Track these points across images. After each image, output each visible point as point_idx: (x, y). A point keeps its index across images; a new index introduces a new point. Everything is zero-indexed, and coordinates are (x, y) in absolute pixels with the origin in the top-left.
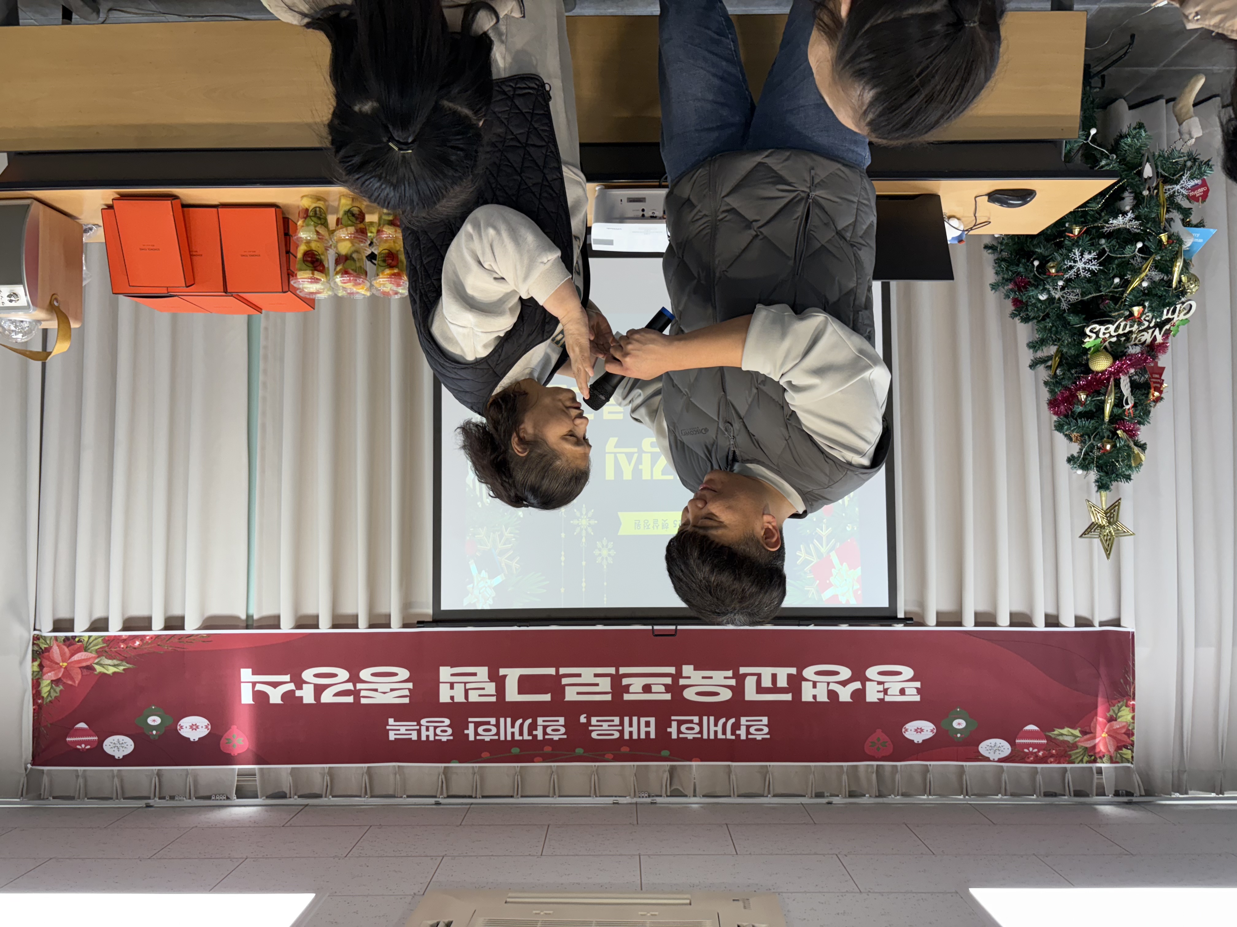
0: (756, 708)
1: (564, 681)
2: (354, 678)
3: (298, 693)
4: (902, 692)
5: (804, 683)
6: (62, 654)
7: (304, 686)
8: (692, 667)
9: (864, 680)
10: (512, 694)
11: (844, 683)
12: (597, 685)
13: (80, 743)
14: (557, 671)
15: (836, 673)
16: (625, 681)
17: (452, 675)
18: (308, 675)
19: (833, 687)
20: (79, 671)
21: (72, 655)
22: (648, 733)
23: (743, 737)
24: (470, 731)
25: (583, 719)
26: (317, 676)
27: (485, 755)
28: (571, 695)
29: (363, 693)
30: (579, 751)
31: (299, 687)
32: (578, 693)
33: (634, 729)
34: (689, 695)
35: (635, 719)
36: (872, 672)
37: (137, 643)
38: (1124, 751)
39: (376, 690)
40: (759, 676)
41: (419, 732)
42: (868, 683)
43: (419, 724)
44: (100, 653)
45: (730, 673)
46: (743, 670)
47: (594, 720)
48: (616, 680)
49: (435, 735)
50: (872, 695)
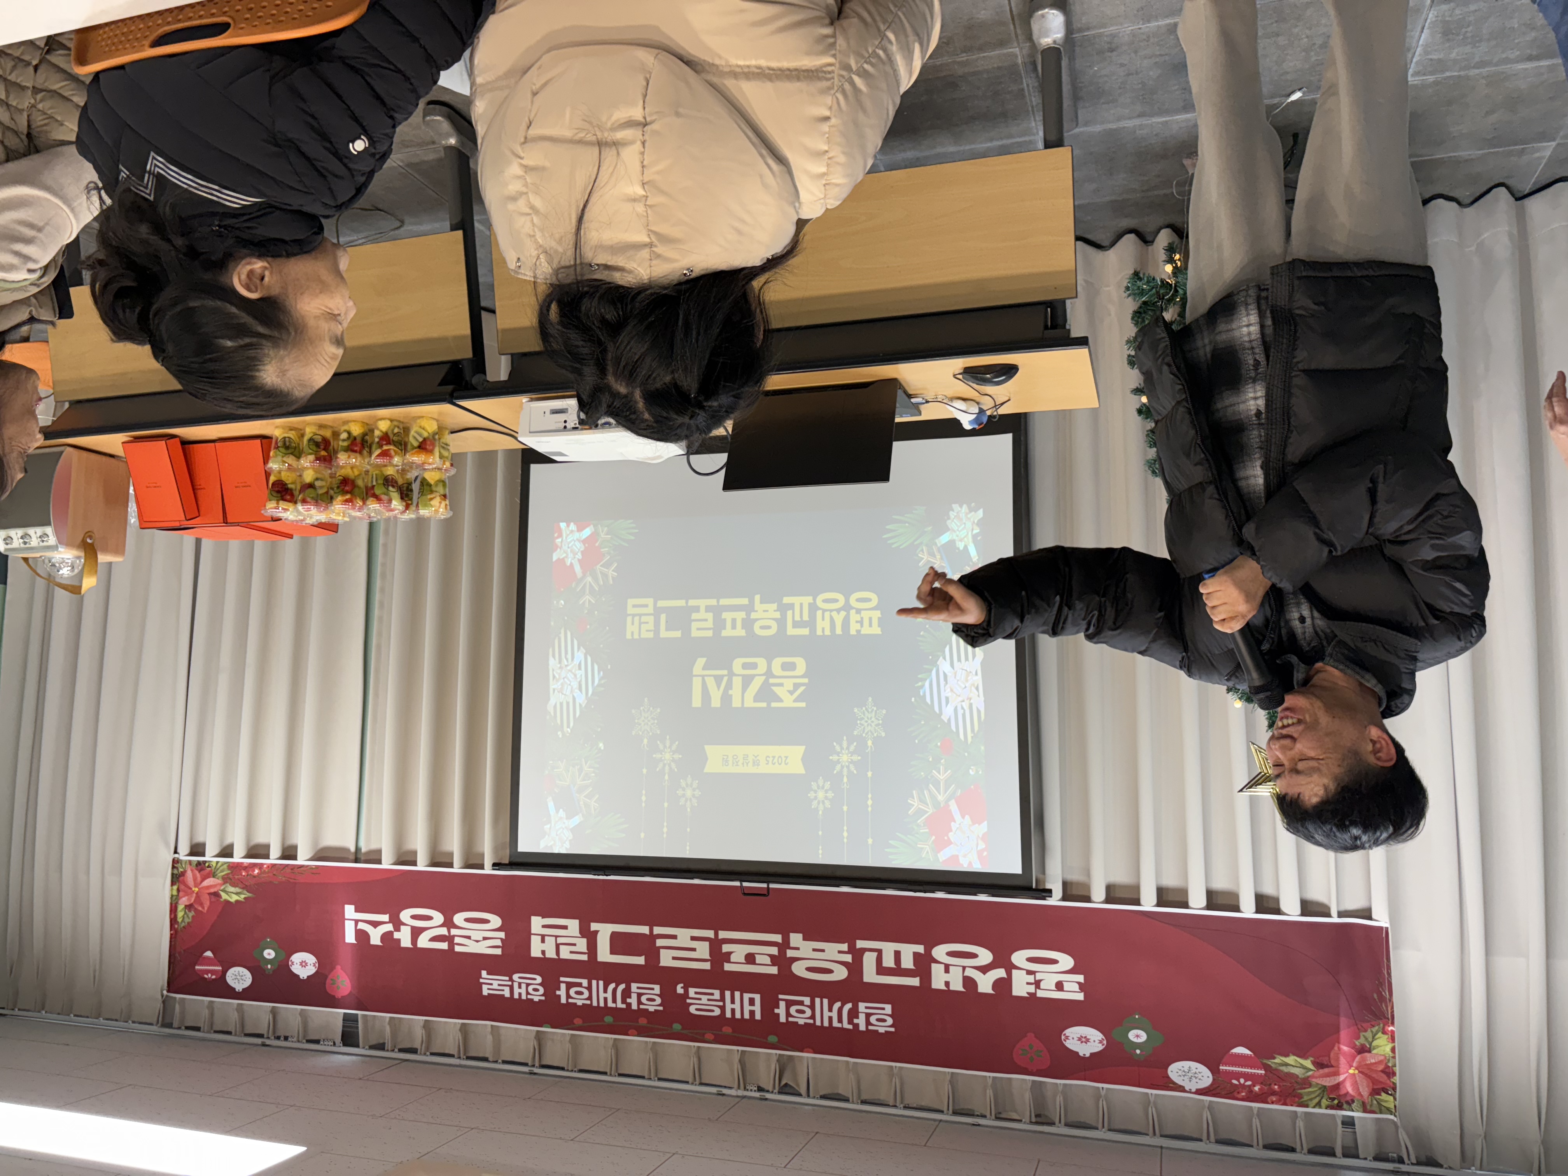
0: (878, 993)
1: (660, 942)
2: (449, 923)
3: (396, 935)
4: (1059, 986)
5: (933, 965)
6: (195, 879)
7: (402, 927)
8: (800, 936)
9: (1010, 967)
10: (604, 954)
11: (984, 969)
12: (694, 950)
13: (207, 972)
14: (651, 930)
15: (974, 956)
16: (726, 948)
17: (544, 926)
18: (405, 915)
19: (969, 973)
20: (208, 897)
21: (203, 880)
22: (752, 1013)
23: (862, 1027)
24: (562, 992)
25: (680, 990)
26: (414, 917)
27: (578, 1021)
28: (666, 959)
29: (457, 940)
30: (677, 1027)
31: (398, 929)
32: (674, 958)
33: (737, 1006)
34: (799, 969)
35: (737, 994)
36: (1019, 958)
37: (256, 871)
38: (1384, 1096)
39: (469, 937)
40: (880, 952)
41: (512, 988)
42: (1014, 972)
43: (511, 980)
44: (226, 880)
45: (845, 947)
46: (860, 944)
47: (692, 992)
48: (715, 945)
49: (528, 993)
50: (1021, 987)
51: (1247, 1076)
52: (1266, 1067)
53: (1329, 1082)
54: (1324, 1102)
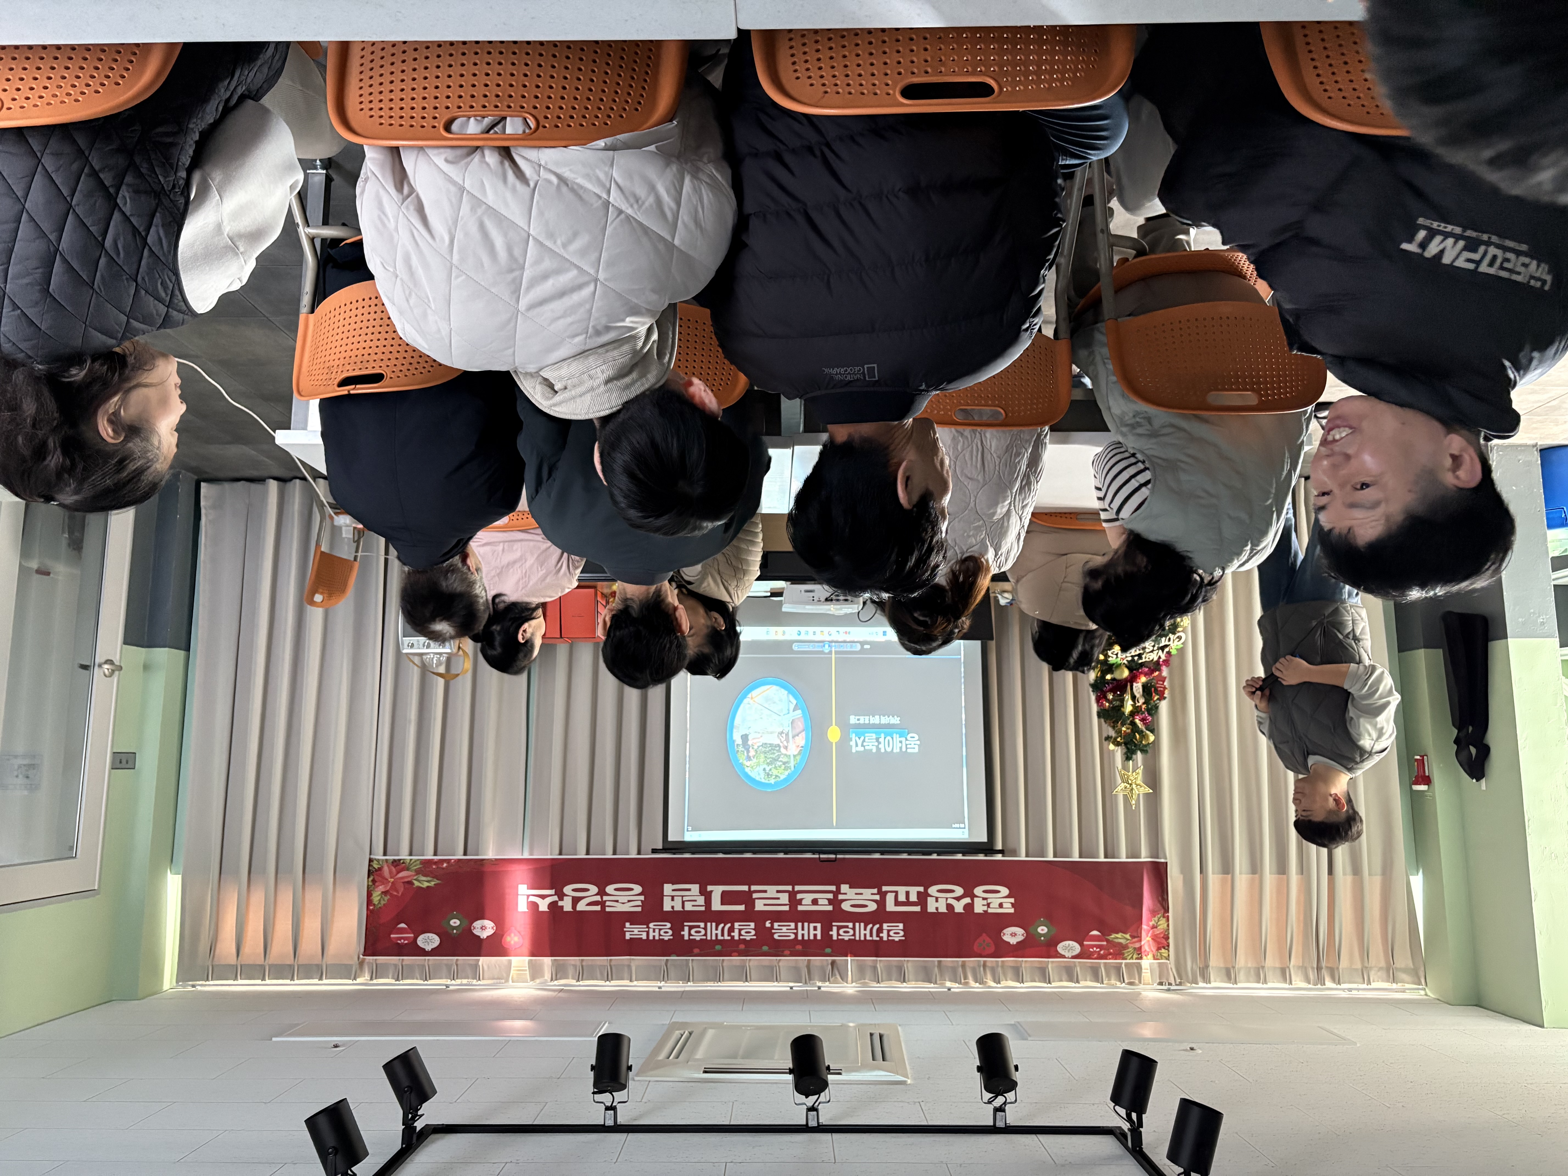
0: (894, 917)
1: (755, 896)
2: (602, 892)
3: (560, 903)
4: (1001, 906)
5: (929, 899)
6: (390, 872)
7: (565, 898)
8: (847, 886)
9: (973, 896)
10: (717, 905)
11: (958, 899)
13: (400, 939)
14: (749, 888)
15: (952, 891)
16: (799, 896)
17: (673, 890)
19: (950, 901)
20: (402, 885)
21: (398, 872)
22: (815, 935)
23: (885, 939)
24: (685, 933)
25: (768, 924)
26: (574, 890)
27: (696, 951)
28: (759, 906)
29: (608, 903)
30: (765, 948)
31: (561, 899)
32: (765, 905)
33: (806, 932)
34: (846, 906)
35: (806, 924)
37: (445, 865)
38: (1163, 951)
39: (617, 901)
41: (648, 933)
42: (975, 899)
43: (648, 927)
44: (418, 872)
45: (875, 891)
47: (776, 925)
48: (792, 895)
49: (660, 935)
50: (979, 907)
51: (1097, 946)
52: (1107, 941)
53: (1137, 945)
54: (1135, 956)
